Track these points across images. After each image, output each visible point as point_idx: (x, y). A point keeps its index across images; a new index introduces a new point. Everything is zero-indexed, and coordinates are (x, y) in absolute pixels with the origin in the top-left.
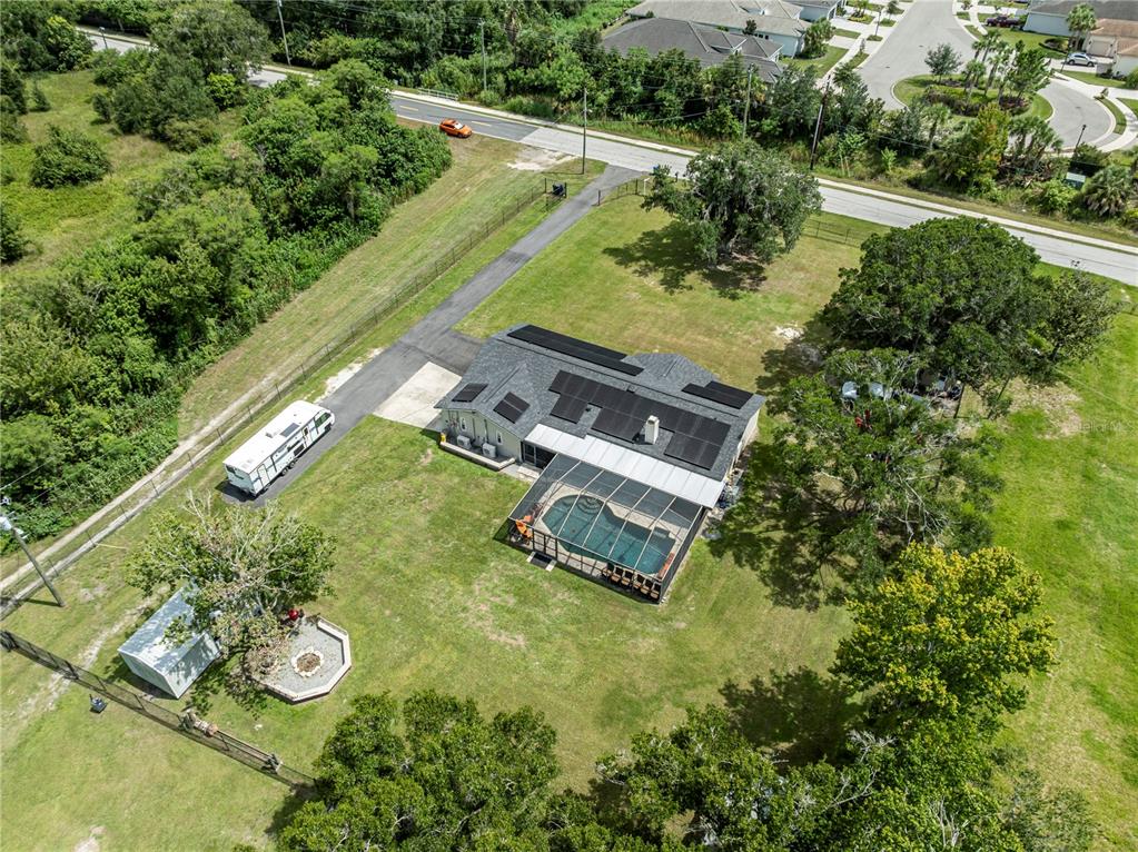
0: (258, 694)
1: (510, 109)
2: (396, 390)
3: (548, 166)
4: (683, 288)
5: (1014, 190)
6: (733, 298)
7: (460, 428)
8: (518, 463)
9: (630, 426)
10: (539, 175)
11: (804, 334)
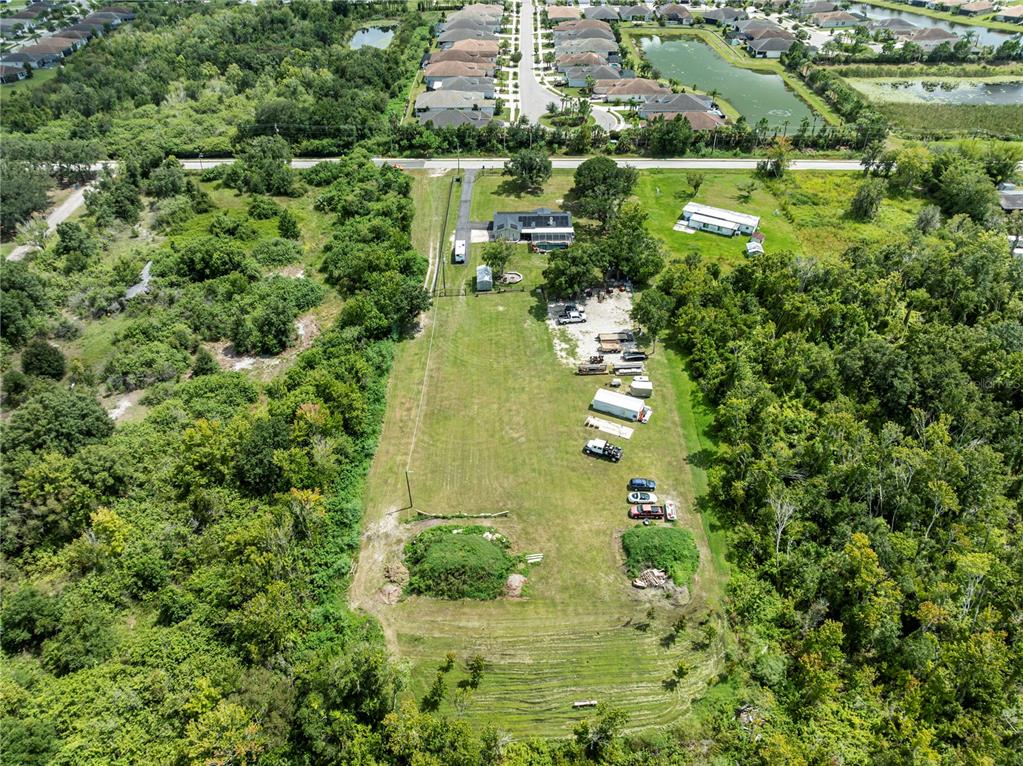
0: (507, 284)
1: (406, 157)
2: (471, 237)
3: (443, 174)
4: (523, 197)
5: (597, 149)
6: (539, 197)
7: (500, 237)
8: (519, 241)
9: (545, 223)
10: (444, 177)
11: (564, 200)
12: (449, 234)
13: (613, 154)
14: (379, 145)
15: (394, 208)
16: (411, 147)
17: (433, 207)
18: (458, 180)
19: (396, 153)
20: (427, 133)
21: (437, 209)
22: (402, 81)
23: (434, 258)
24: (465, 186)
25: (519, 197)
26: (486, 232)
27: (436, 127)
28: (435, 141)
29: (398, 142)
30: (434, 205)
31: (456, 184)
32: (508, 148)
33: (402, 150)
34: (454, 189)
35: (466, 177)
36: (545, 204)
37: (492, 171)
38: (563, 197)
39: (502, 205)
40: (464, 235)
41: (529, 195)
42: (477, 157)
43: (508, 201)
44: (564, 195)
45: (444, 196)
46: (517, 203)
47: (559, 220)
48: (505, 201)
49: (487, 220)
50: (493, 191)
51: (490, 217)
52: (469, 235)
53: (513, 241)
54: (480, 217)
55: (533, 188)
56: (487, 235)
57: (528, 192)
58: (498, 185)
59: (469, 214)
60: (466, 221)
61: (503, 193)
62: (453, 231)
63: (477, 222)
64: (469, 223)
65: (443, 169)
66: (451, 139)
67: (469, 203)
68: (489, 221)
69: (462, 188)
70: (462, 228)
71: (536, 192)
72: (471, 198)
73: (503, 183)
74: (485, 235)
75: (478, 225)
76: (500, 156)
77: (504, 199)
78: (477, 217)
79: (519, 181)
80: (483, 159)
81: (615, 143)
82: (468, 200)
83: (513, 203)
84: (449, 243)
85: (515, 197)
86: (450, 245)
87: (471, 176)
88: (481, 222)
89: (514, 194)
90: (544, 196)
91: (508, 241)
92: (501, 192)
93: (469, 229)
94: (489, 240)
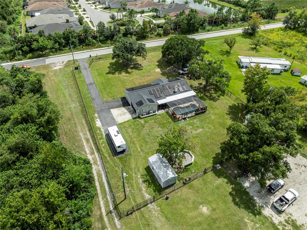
0: (185, 168)
1: (30, 58)
2: (114, 118)
3: (63, 65)
4: (131, 72)
5: (152, 35)
6: (141, 70)
7: (142, 112)
8: (158, 111)
9: (171, 91)
10: (65, 68)
11: (160, 69)
12: (93, 119)
13: (162, 36)
14: (5, 53)
15: (35, 112)
16: (32, 50)
17: (67, 95)
18: (76, 68)
19: (21, 57)
20: (41, 39)
21: (70, 95)
22: (14, 15)
23: (92, 153)
24: (84, 72)
25: (127, 72)
26: (124, 110)
27: (46, 34)
28: (49, 44)
29: (20, 49)
30: (66, 92)
31: (76, 71)
32: (101, 41)
33: (25, 54)
34: (77, 76)
35: (82, 65)
36: (150, 75)
37: (98, 57)
38: (158, 67)
39: (121, 82)
40: (106, 117)
41: (134, 70)
42: (81, 50)
43: (123, 78)
44: (157, 65)
45: (71, 83)
46: (131, 79)
47: (180, 87)
48: (120, 78)
49: (118, 97)
50: (107, 72)
51: (120, 94)
52: (111, 116)
53: (153, 113)
54: (110, 96)
55: (133, 64)
56: (127, 112)
57: (132, 68)
58: (108, 67)
59: (99, 95)
60: (102, 102)
61: (115, 72)
62: (94, 114)
63: (110, 102)
64: (104, 104)
65: (61, 62)
66: (60, 41)
67: (94, 85)
68: (121, 98)
69: (82, 74)
70: (101, 110)
71: (137, 67)
72: (94, 80)
73: (110, 65)
74: (126, 113)
75: (112, 103)
76: (97, 47)
77: (119, 77)
78: (108, 96)
79: (121, 61)
80: (86, 51)
81: (162, 30)
82: (92, 83)
83: (128, 79)
84: (98, 129)
85: (126, 73)
86: (100, 132)
87: (84, 64)
88: (113, 101)
89: (123, 71)
90: (145, 69)
91: (149, 114)
92: (114, 71)
93: (108, 110)
94: (132, 117)
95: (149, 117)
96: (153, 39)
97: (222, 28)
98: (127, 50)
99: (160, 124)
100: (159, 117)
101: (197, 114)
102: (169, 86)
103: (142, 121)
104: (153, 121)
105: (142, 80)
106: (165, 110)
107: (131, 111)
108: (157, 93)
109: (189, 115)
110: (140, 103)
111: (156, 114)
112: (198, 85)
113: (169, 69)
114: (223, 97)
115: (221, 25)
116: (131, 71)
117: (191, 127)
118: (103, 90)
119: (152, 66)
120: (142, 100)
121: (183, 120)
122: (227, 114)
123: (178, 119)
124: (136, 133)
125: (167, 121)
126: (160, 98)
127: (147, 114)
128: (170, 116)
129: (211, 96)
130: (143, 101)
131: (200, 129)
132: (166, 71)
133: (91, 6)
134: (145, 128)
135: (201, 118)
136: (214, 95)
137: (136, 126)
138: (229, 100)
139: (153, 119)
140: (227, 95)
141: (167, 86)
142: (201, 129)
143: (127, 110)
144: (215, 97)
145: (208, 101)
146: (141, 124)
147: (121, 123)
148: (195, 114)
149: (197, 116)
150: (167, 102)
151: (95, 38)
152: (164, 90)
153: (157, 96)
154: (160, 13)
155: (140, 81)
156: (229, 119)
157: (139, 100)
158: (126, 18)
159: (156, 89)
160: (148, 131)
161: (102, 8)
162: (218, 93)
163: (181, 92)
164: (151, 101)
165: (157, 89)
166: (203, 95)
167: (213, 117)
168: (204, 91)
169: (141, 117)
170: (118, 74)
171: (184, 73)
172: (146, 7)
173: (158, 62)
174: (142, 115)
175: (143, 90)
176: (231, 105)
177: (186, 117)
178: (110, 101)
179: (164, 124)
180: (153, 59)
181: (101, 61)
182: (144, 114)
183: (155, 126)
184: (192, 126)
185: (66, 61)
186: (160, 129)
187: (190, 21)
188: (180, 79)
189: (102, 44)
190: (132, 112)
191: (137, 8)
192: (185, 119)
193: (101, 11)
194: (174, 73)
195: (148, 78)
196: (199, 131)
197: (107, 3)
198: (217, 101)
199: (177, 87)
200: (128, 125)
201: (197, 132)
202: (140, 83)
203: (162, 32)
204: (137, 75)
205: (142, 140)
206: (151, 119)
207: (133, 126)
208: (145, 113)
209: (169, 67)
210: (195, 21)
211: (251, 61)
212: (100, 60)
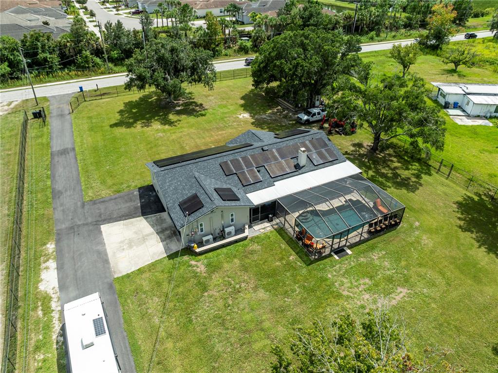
2: (106, 255)
3: (6, 111)
4: (176, 122)
5: (229, 50)
6: (202, 115)
7: (199, 233)
8: (250, 227)
9: (287, 165)
10: (9, 116)
11: (250, 113)
12: (35, 268)
13: (250, 52)
18: (38, 115)
24: (54, 123)
26: (142, 225)
31: (34, 123)
32: (111, 60)
35: (52, 110)
36: (225, 126)
37: (98, 93)
38: (244, 110)
39: (147, 145)
40: (81, 254)
41: (184, 116)
42: (64, 80)
43: (153, 135)
44: (242, 106)
45: (10, 150)
46: (174, 137)
47: (311, 151)
48: (146, 135)
49: (133, 184)
50: (113, 121)
51: (138, 177)
52: (99, 247)
53: (235, 235)
54: (110, 182)
55: (182, 105)
56: (152, 234)
57: (179, 113)
58: (118, 110)
59: (79, 182)
60: (79, 204)
61: (135, 122)
62: (45, 244)
63: (103, 202)
64: (87, 207)
65: (5, 103)
66: (12, 57)
67: (72, 154)
68: (140, 189)
69: (48, 129)
70: (72, 228)
71: (192, 109)
72: (74, 143)
73: (125, 106)
74: (147, 235)
75: (111, 206)
76: (102, 73)
77: (142, 132)
78: (103, 182)
79: (153, 99)
80: (76, 81)
81: (248, 40)
82: (67, 149)
83: (165, 138)
84: (40, 304)
85: (162, 124)
86: (44, 314)
87: (62, 106)
88: (116, 198)
89: (156, 120)
90: (213, 114)
91: (224, 238)
92: (131, 121)
93: (91, 228)
94: (167, 249)
95: (224, 250)
96: (232, 57)
97: (372, 39)
98: (165, 66)
99: (261, 275)
100: (256, 247)
101: (377, 232)
102: (279, 150)
103: (199, 265)
104: (237, 261)
105: (204, 138)
106: (274, 222)
107: (166, 229)
108: (246, 170)
109: (354, 237)
110: (192, 205)
111: (246, 238)
112: (352, 148)
113: (273, 113)
114: (431, 177)
115: (367, 33)
116: (175, 120)
117: (367, 281)
118: (91, 168)
119: (229, 107)
120: (198, 195)
121: (336, 256)
122: (460, 227)
123: (320, 253)
124: (178, 314)
125: (284, 262)
126: (257, 185)
127: (215, 240)
128: (290, 242)
129: (396, 175)
130: (202, 197)
131: (400, 289)
132: (264, 116)
133: (108, 11)
134: (211, 293)
135: (391, 247)
136: (405, 174)
137: (178, 286)
138: (448, 186)
139: (235, 257)
140: (437, 173)
141: (274, 150)
142: (403, 286)
143: (153, 226)
144: (409, 178)
145: (392, 188)
146: (196, 275)
147: (128, 276)
148: (369, 232)
149: (375, 240)
150: (279, 196)
151: (98, 52)
152: (267, 160)
153: (247, 179)
154: (244, 14)
155: (198, 141)
156: (477, 244)
157: (188, 194)
158: (174, 20)
159: (243, 158)
160: (220, 304)
161: (130, 13)
162: (414, 167)
163: (317, 167)
164: (228, 195)
165: (245, 159)
166: (373, 174)
167: (427, 241)
168: (374, 164)
169: (198, 250)
170: (142, 127)
171: (312, 119)
172: (216, 7)
173: (243, 98)
174: (201, 244)
175: (202, 163)
176: (460, 199)
177: (345, 246)
178: (106, 199)
179: (273, 274)
180: (232, 93)
181: (105, 100)
182: (205, 239)
183: (243, 285)
184: (371, 278)
185: (20, 100)
186: (262, 294)
187: (309, 21)
188: (309, 132)
189: (115, 65)
190: (168, 232)
191: (198, 9)
192: (340, 251)
193: (127, 17)
194: (286, 122)
195: (220, 133)
196: (398, 298)
197: (140, 5)
198: (418, 189)
199: (304, 151)
200: (150, 281)
201: (394, 302)
202: (197, 146)
203: (249, 44)
204: (192, 126)
205: (195, 351)
206: (230, 257)
207: (166, 288)
208: (210, 237)
209: (271, 109)
210: (318, 21)
211: (467, 91)
212: (103, 97)
